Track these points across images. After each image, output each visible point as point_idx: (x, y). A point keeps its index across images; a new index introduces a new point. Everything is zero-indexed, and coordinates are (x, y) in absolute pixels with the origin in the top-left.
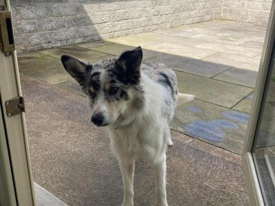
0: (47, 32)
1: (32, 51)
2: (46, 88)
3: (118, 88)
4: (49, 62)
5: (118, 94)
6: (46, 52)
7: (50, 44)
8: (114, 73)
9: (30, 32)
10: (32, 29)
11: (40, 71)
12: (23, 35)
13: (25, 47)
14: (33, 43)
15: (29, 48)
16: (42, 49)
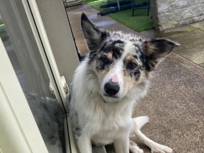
0: (200, 5)
1: (184, 25)
2: (189, 67)
3: (136, 65)
4: (198, 36)
5: (134, 71)
6: (197, 25)
7: (202, 16)
8: (140, 50)
9: (183, 7)
10: (186, 4)
11: (187, 47)
12: (176, 11)
13: (178, 21)
14: (185, 17)
15: (181, 23)
16: (194, 22)
